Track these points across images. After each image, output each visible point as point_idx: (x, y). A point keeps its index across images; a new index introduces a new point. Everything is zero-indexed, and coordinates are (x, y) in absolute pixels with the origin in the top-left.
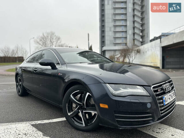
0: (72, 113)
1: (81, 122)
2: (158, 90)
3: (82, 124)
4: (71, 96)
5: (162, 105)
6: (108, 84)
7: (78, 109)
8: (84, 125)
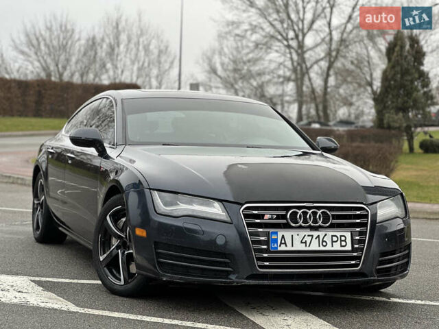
0: (105, 255)
1: (117, 275)
2: (263, 215)
3: (120, 280)
4: (108, 218)
5: (265, 247)
6: (156, 192)
7: (118, 247)
8: (122, 282)
